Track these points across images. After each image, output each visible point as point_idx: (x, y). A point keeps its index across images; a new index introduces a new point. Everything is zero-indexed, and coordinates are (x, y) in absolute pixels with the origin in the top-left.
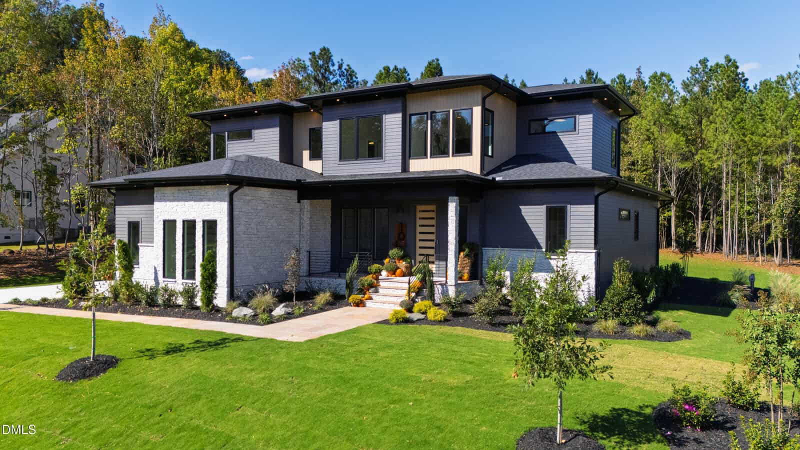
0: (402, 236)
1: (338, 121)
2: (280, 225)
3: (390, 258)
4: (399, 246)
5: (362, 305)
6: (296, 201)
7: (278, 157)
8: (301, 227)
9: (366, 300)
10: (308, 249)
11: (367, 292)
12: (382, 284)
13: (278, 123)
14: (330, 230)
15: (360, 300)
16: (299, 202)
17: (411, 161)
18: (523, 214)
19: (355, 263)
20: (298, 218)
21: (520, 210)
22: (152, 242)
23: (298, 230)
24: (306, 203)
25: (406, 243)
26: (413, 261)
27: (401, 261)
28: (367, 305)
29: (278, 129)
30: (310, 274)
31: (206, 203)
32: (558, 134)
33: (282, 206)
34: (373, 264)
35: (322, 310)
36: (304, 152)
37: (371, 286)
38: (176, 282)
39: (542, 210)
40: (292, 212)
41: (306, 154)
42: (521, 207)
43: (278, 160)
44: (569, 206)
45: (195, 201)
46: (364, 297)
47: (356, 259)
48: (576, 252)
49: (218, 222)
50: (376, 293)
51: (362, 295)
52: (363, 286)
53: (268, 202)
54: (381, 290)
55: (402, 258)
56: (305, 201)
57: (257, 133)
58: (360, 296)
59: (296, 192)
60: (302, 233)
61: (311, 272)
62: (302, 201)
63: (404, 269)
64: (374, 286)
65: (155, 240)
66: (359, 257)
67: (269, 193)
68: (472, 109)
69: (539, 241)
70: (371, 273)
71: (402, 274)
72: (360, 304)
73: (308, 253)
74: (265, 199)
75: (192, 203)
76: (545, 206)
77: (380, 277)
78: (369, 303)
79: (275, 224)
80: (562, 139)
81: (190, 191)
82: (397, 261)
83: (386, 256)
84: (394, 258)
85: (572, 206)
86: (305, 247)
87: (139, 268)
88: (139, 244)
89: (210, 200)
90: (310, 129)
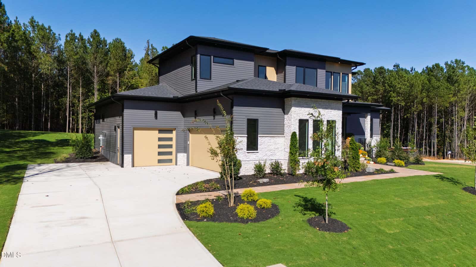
1: (295, 67)
18: (360, 121)
38: (308, 159)
42: (360, 118)
44: (373, 119)
45: (322, 109)
49: (336, 122)
57: (236, 62)
68: (348, 75)
87: (258, 152)
88: (259, 136)
89: (332, 109)
90: (259, 66)
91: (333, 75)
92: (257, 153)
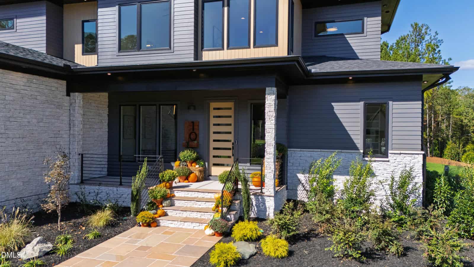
0: (193, 136)
1: (117, 7)
2: (41, 122)
3: (180, 160)
4: (192, 148)
5: (155, 224)
6: (65, 94)
7: (45, 49)
8: (71, 125)
9: (160, 216)
10: (80, 151)
11: (161, 206)
12: (178, 194)
13: (45, 11)
14: (107, 130)
15: (153, 218)
16: (68, 95)
17: (204, 52)
18: (336, 112)
19: (144, 170)
20: (67, 114)
21: (332, 108)
23: (68, 129)
24: (78, 97)
25: (198, 144)
26: (207, 164)
27: (193, 164)
28: (162, 224)
29: (44, 18)
30: (83, 182)
32: (346, 36)
33: (44, 98)
34: (165, 170)
35: (100, 238)
36: (76, 46)
37: (165, 198)
39: (359, 107)
40: (59, 106)
41: (78, 48)
42: (333, 104)
43: (45, 52)
44: (391, 103)
46: (156, 213)
47: (145, 164)
48: (400, 154)
50: (171, 206)
51: (154, 211)
52: (155, 198)
53: (22, 92)
54: (177, 203)
55: (195, 161)
56: (77, 94)
57: (20, 22)
58: (151, 213)
59: (64, 83)
60: (72, 132)
61: (84, 178)
62: (72, 94)
63: (197, 173)
64: (168, 198)
66: (148, 161)
67: (25, 80)
69: (355, 141)
70: (164, 181)
71: (196, 179)
72: (152, 223)
73: (80, 156)
74: (18, 87)
76: (362, 103)
77: (174, 185)
78: (163, 222)
79: (34, 121)
80: (350, 42)
82: (189, 165)
83: (175, 158)
84: (185, 161)
85: (394, 103)
86: (77, 148)
90: (83, 22)
91: (228, 5)
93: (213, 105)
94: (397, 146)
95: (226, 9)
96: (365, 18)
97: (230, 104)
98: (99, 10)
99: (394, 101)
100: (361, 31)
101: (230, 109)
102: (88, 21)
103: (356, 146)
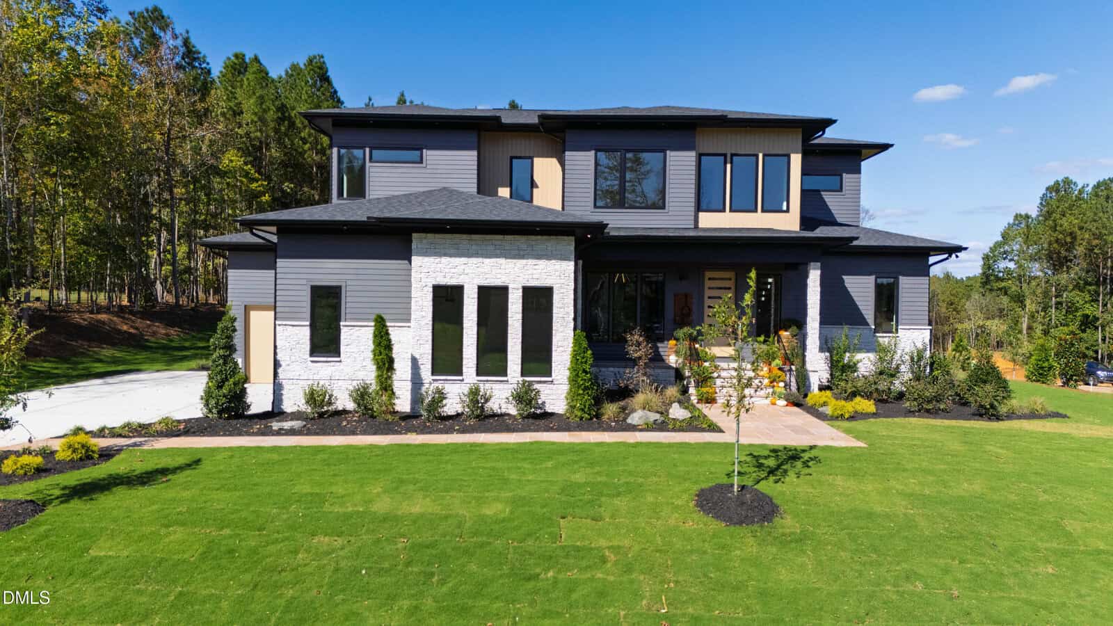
0: (686, 311)
1: (593, 152)
5: (714, 401)
13: (475, 144)
17: (700, 214)
18: (847, 285)
21: (843, 281)
22: (409, 320)
25: (692, 321)
29: (474, 153)
31: (531, 262)
32: (822, 193)
36: (500, 190)
38: (463, 380)
39: (870, 281)
41: (504, 193)
42: (844, 277)
44: (900, 277)
45: (506, 258)
48: (911, 329)
49: (554, 290)
57: (431, 155)
65: (413, 317)
68: (788, 156)
69: (866, 317)
75: (502, 261)
76: (873, 277)
80: (826, 200)
81: (497, 243)
85: (904, 278)
87: (340, 361)
88: (342, 323)
89: (539, 257)
90: (512, 158)
91: (731, 163)
92: (338, 364)
93: (708, 274)
94: (906, 321)
95: (729, 166)
96: (844, 175)
97: (731, 274)
98: (567, 153)
99: (904, 275)
100: (839, 188)
101: (730, 279)
102: (517, 158)
103: (864, 319)
